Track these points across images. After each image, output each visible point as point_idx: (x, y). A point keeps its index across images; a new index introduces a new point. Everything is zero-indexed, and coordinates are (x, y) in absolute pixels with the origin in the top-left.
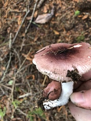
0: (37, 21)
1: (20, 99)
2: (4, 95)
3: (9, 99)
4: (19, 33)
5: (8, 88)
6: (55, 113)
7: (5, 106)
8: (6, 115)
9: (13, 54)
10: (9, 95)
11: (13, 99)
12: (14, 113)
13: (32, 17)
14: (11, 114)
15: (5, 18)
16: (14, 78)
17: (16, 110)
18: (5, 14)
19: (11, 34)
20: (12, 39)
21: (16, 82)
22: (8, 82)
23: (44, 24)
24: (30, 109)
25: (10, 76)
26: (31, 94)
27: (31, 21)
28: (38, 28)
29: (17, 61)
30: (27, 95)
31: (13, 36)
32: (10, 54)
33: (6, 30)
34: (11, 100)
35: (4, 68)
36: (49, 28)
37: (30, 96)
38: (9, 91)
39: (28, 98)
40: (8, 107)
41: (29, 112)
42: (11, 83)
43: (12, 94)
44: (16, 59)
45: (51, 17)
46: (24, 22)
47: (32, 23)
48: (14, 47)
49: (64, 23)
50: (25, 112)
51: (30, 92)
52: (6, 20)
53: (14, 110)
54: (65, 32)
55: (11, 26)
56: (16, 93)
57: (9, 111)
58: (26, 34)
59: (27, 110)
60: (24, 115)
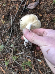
0: (28, 7)
1: (17, 55)
2: (8, 53)
3: (11, 55)
4: (17, 15)
5: (10, 49)
6: (38, 65)
7: (9, 59)
8: (9, 64)
9: (13, 28)
10: (10, 53)
11: (13, 55)
12: (14, 63)
13: (25, 4)
14: (12, 63)
15: (8, 6)
16: (14, 43)
17: (15, 62)
18: (8, 3)
19: (12, 16)
20: (13, 19)
21: (15, 45)
22: (10, 45)
23: (32, 9)
24: (23, 62)
25: (11, 42)
26: (24, 53)
27: (24, 8)
28: (28, 12)
29: (15, 33)
30: (21, 53)
31: (13, 17)
32: (12, 28)
33: (9, 13)
34: (12, 56)
35: (8, 37)
36: (36, 12)
37: (23, 54)
38: (11, 51)
39: (22, 55)
40: (10, 59)
41: (22, 64)
42: (12, 46)
43: (12, 52)
44: (15, 32)
45: (37, 4)
46: (20, 8)
47: (25, 9)
48: (14, 24)
49: (45, 8)
50: (20, 63)
51: (23, 52)
52: (9, 7)
53: (13, 62)
54: (46, 15)
55: (12, 10)
56: (15, 52)
57: (10, 62)
58: (21, 15)
59: (21, 62)
60: (19, 65)
